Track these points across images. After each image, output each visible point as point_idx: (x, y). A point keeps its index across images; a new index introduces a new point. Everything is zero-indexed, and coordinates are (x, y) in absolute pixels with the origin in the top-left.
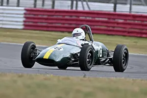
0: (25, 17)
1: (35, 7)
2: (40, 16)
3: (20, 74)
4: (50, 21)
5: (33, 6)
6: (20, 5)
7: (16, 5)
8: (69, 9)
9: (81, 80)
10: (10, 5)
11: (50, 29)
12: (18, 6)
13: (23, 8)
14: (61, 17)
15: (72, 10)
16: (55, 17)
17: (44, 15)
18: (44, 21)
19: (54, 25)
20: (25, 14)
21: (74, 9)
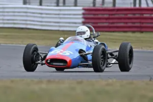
0: (83, 18)
1: (94, 5)
2: (100, 16)
3: (80, 80)
4: (111, 21)
5: (92, 5)
6: (78, 5)
7: (73, 5)
8: (132, 6)
9: (147, 84)
10: (67, 5)
11: (111, 30)
12: (76, 5)
13: (81, 8)
14: (123, 16)
15: (135, 8)
16: (116, 16)
17: (104, 14)
18: (104, 21)
19: (115, 25)
20: (83, 14)
21: (137, 6)
